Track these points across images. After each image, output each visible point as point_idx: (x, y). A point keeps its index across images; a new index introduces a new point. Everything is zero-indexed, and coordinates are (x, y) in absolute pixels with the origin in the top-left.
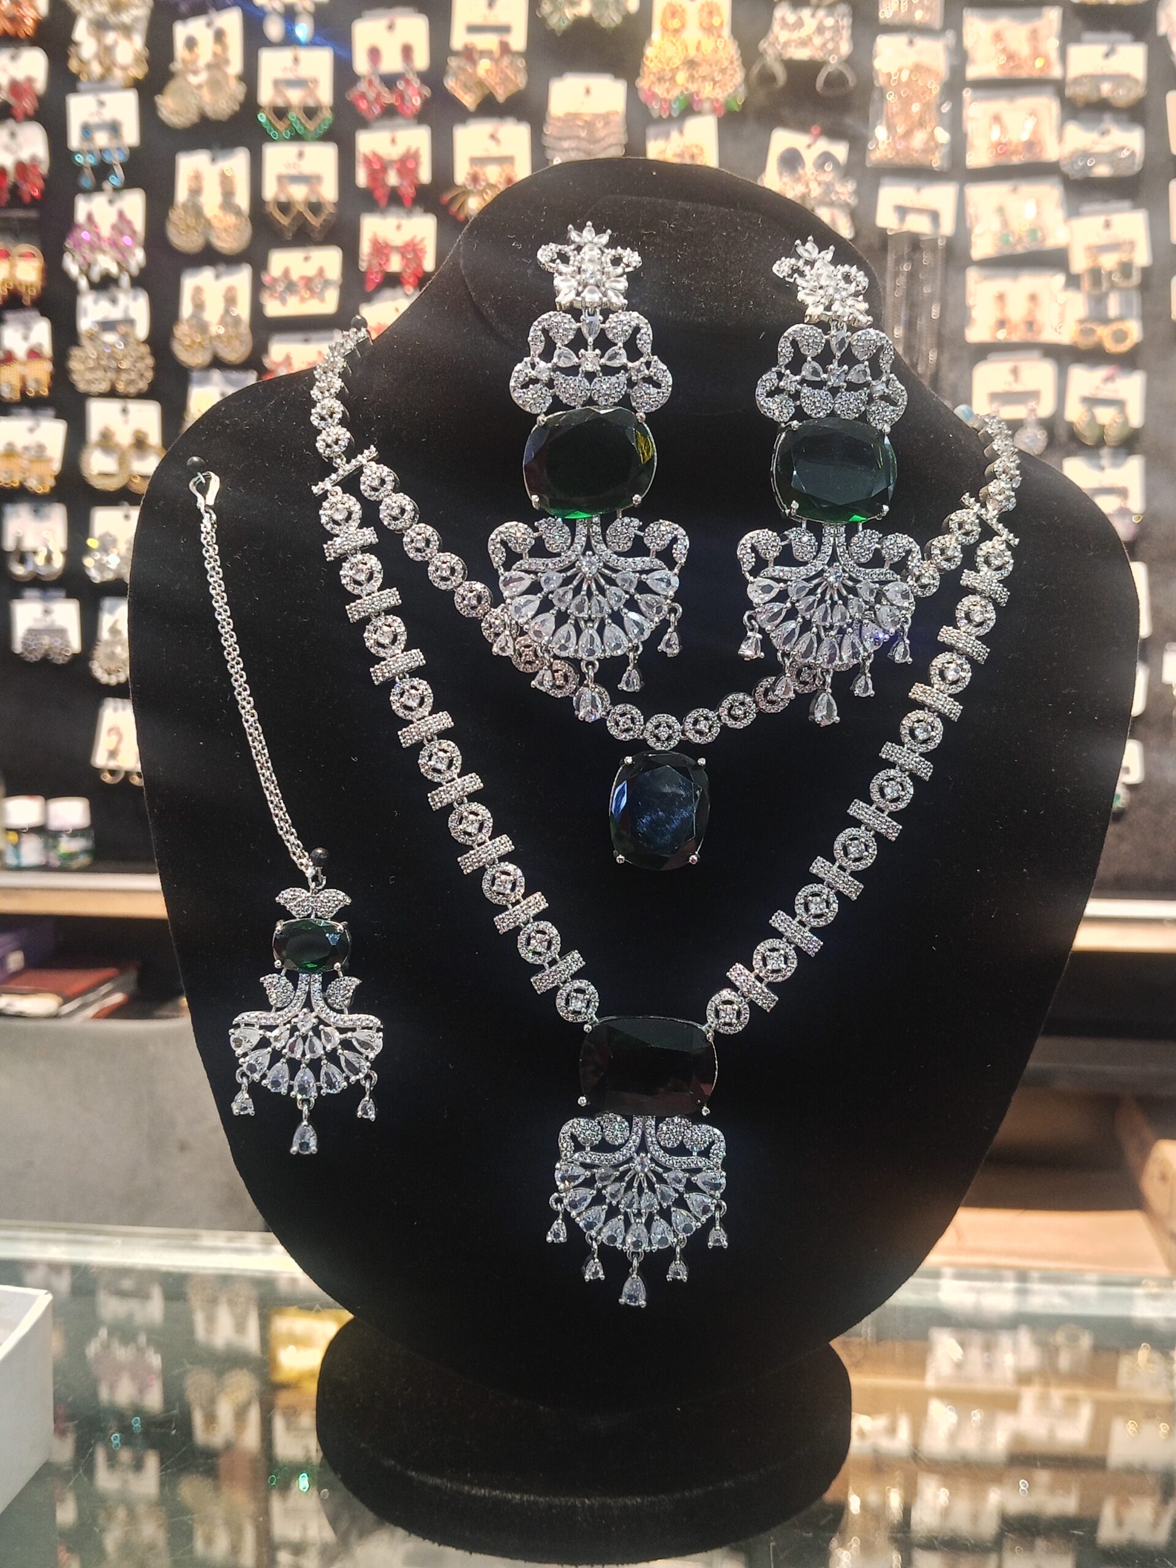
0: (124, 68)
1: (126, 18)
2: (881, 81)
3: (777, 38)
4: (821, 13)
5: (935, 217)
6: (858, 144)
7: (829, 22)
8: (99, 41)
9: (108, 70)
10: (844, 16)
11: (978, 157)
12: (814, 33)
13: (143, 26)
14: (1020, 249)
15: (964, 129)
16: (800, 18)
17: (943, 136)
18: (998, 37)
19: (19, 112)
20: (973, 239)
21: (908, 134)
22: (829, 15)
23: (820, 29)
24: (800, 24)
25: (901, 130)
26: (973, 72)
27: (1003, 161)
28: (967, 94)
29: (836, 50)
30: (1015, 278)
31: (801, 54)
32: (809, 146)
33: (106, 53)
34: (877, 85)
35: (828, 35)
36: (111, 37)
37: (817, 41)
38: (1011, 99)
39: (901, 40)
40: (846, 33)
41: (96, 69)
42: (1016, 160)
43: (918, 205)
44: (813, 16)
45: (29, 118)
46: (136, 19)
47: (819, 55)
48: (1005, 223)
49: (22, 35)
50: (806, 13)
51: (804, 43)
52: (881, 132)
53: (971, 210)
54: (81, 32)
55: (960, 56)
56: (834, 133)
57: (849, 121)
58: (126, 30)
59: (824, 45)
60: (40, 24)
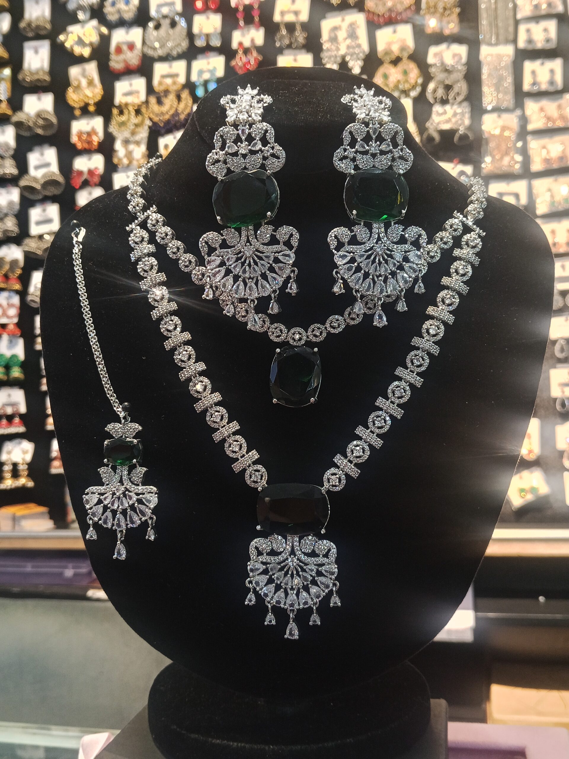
0: (138, 161)
1: (137, 138)
2: (486, 135)
3: (434, 121)
4: (455, 107)
5: (517, 196)
6: (477, 164)
7: (459, 111)
8: (126, 149)
9: (130, 162)
10: (466, 107)
11: (536, 166)
12: (452, 116)
13: (145, 141)
14: (560, 208)
15: (528, 153)
16: (445, 110)
17: (519, 158)
18: (542, 110)
19: (91, 183)
20: (537, 206)
21: (502, 158)
22: (458, 108)
23: (455, 114)
24: (445, 113)
25: (497, 157)
26: (530, 127)
27: (549, 167)
28: (529, 138)
29: (463, 123)
30: (560, 221)
31: (446, 127)
32: (453, 168)
33: (129, 155)
34: (484, 137)
35: (458, 117)
36: (131, 147)
37: (454, 120)
38: (551, 137)
39: (494, 116)
40: (467, 116)
41: (125, 161)
42: (555, 166)
43: (508, 192)
44: (451, 108)
45: (96, 185)
46: (142, 139)
47: (455, 127)
48: (552, 196)
49: (93, 150)
50: (448, 107)
51: (448, 121)
52: (488, 159)
53: (535, 191)
54: (118, 146)
55: (524, 120)
56: (465, 161)
57: (472, 154)
58: (138, 143)
59: (457, 122)
60: (100, 144)
